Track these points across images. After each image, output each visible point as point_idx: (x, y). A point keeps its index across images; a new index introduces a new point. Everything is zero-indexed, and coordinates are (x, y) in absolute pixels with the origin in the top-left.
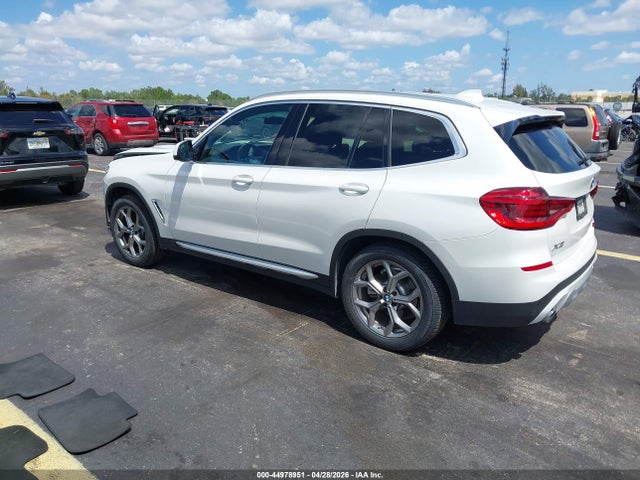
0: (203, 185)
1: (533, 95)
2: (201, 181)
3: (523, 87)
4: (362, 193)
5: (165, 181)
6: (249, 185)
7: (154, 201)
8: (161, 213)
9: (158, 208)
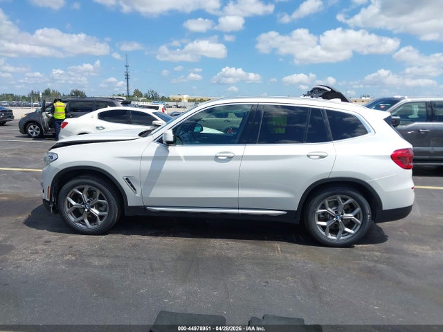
0: (184, 161)
1: (146, 96)
2: (183, 158)
3: (140, 91)
4: (322, 157)
5: (139, 161)
6: (230, 158)
7: (125, 178)
8: (132, 186)
9: (129, 182)
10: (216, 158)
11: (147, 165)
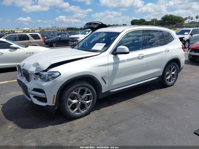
4: (168, 51)
5: (107, 66)
6: (143, 57)
7: (102, 77)
8: (105, 81)
9: (103, 79)
10: (138, 58)
11: (111, 68)
